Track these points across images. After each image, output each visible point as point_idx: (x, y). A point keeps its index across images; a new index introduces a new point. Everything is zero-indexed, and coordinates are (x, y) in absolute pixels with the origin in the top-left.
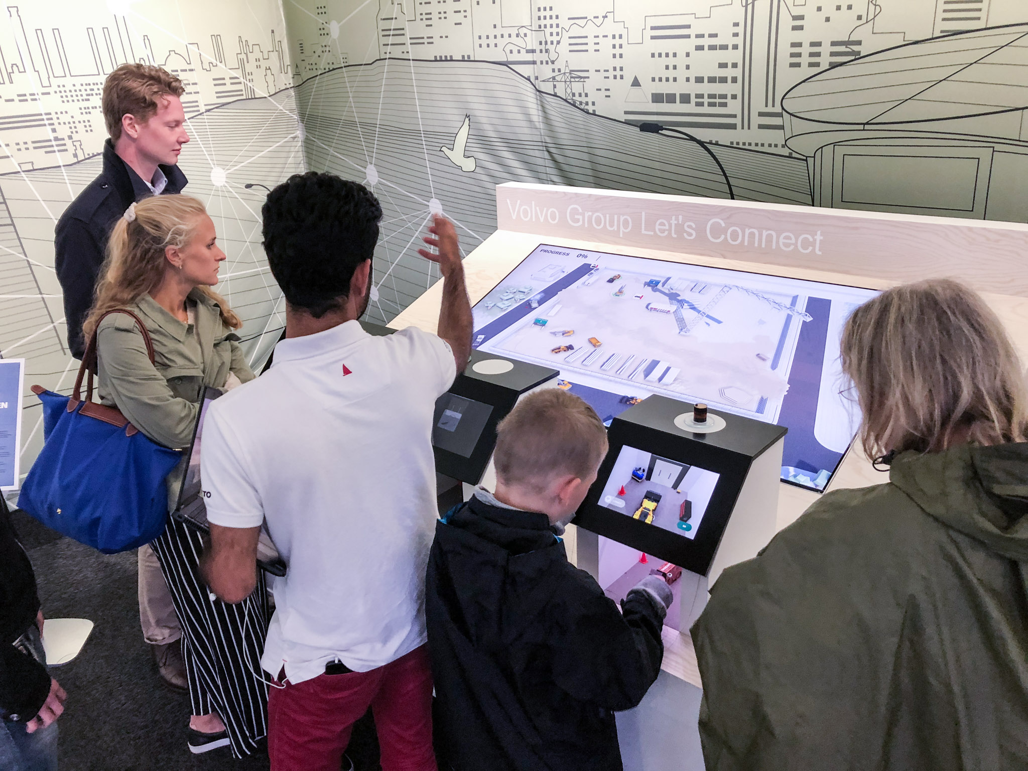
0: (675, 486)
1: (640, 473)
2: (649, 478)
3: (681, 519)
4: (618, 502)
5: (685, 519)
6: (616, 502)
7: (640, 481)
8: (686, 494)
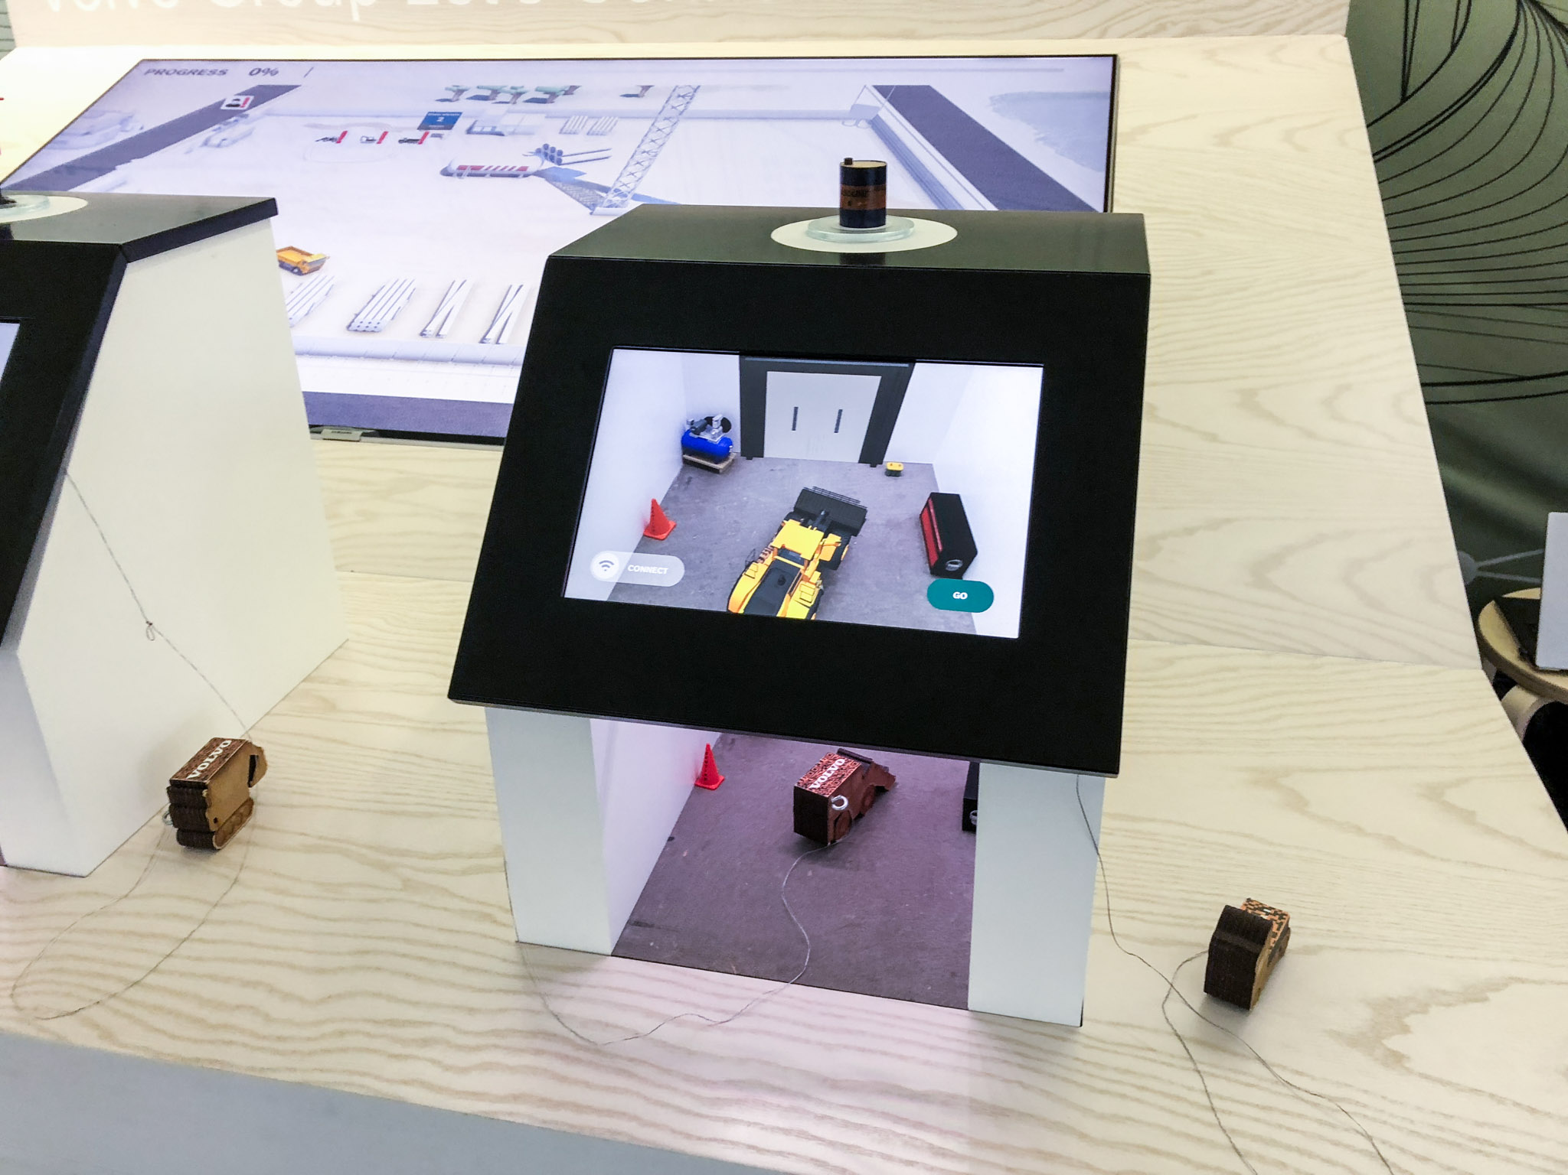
0: (874, 450)
1: (713, 436)
2: (754, 446)
3: (938, 569)
4: (652, 570)
5: (953, 567)
6: (643, 569)
7: (720, 466)
8: (927, 469)
